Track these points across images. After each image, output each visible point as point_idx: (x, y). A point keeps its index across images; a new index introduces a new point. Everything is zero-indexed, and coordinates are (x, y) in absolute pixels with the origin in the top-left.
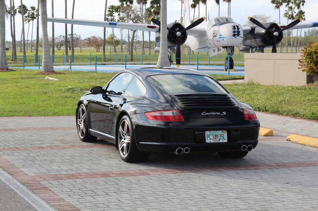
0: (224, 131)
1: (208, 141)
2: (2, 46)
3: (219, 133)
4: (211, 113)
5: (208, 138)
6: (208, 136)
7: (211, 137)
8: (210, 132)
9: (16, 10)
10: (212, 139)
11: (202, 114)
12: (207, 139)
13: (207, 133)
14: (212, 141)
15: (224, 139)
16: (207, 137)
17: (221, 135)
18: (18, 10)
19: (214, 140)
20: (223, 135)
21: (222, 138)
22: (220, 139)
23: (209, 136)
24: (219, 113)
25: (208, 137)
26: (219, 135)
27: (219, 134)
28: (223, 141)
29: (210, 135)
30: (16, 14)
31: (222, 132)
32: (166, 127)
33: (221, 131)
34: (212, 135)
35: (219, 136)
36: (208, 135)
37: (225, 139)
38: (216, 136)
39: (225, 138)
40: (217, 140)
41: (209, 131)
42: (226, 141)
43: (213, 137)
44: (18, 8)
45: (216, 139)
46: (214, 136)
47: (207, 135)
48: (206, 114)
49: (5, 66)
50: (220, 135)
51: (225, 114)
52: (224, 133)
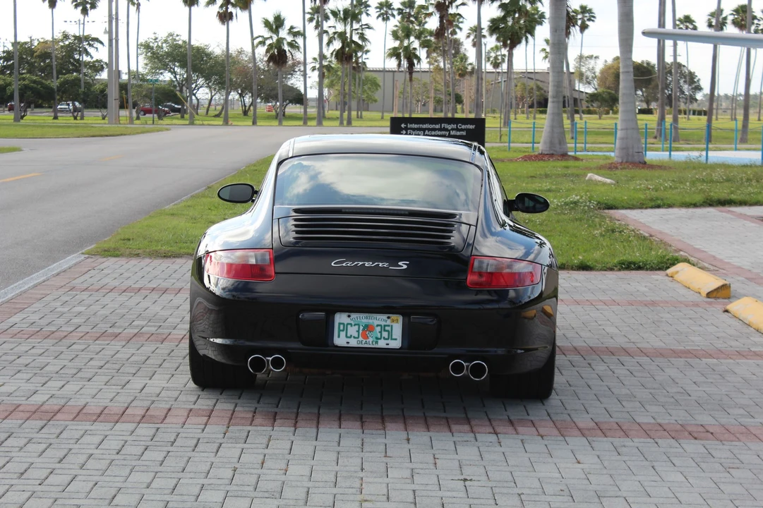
0: (394, 317)
1: (340, 340)
2: (555, 99)
3: (379, 320)
4: (361, 263)
5: (343, 334)
6: (342, 327)
7: (352, 331)
8: (349, 316)
9: (725, 18)
10: (354, 337)
11: (332, 264)
12: (339, 336)
13: (340, 318)
14: (353, 343)
15: (392, 339)
16: (339, 331)
17: (383, 328)
18: (730, 18)
19: (361, 339)
20: (389, 326)
21: (385, 334)
22: (377, 338)
23: (345, 327)
24: (386, 265)
25: (343, 331)
26: (378, 326)
27: (376, 323)
28: (388, 344)
29: (349, 326)
30: (724, 27)
31: (389, 318)
32: (234, 296)
33: (384, 317)
34: (355, 325)
35: (378, 329)
36: (343, 324)
37: (396, 339)
38: (369, 328)
39: (394, 337)
40: (371, 340)
41: (348, 314)
42: (396, 344)
43: (358, 331)
44: (732, 14)
45: (366, 337)
46: (361, 328)
47: (340, 324)
48: (344, 265)
49: (560, 148)
50: (381, 325)
51: (405, 267)
52: (393, 321)
